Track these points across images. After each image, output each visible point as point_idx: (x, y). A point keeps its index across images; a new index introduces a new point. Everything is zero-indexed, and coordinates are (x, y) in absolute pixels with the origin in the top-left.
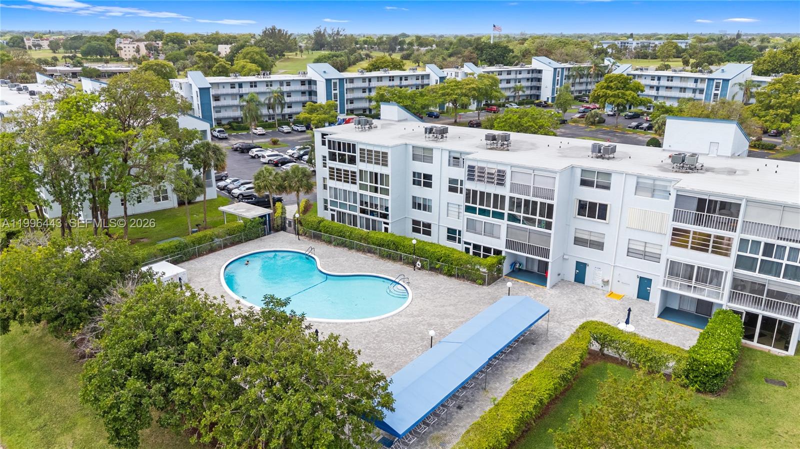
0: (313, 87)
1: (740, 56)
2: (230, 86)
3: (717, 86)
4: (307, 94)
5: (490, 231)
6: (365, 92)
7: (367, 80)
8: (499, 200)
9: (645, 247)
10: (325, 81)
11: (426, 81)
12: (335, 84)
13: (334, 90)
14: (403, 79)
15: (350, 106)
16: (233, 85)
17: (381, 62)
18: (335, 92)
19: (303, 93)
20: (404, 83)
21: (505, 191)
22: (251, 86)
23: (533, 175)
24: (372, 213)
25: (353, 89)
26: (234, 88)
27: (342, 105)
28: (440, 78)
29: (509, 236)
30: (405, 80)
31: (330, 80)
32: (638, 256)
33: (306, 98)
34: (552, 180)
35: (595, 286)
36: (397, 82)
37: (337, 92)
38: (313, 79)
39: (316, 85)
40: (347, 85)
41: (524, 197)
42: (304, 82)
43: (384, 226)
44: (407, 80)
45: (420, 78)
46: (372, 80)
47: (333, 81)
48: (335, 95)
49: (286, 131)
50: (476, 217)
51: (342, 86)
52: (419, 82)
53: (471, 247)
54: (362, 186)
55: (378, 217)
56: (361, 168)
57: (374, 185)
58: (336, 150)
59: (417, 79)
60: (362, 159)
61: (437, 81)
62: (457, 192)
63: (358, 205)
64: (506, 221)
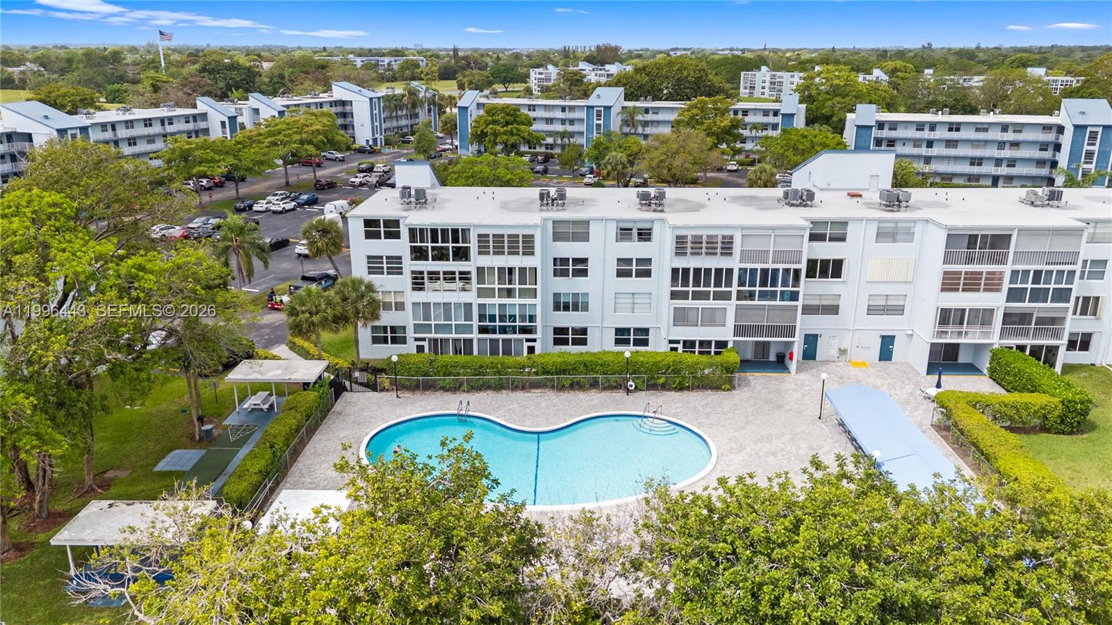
0: (21, 146)
1: (505, 77)
3: (599, 115)
5: (712, 318)
7: (109, 128)
8: (722, 276)
9: (887, 300)
11: (202, 125)
14: (166, 122)
20: (169, 129)
21: (734, 263)
23: (773, 237)
24: (503, 330)
28: (229, 118)
29: (738, 319)
30: (169, 124)
32: (880, 312)
33: (6, 166)
34: (798, 240)
35: (828, 359)
36: (157, 129)
38: (19, 131)
41: (759, 266)
42: (1, 137)
43: (526, 345)
44: (172, 124)
45: (191, 119)
46: (117, 127)
47: (69, 132)
50: (689, 303)
52: (191, 126)
53: (680, 347)
54: (482, 292)
55: (515, 333)
56: (481, 264)
57: (507, 286)
58: (428, 242)
59: (187, 122)
60: (483, 251)
61: (223, 124)
62: (631, 276)
63: (475, 323)
64: (734, 301)
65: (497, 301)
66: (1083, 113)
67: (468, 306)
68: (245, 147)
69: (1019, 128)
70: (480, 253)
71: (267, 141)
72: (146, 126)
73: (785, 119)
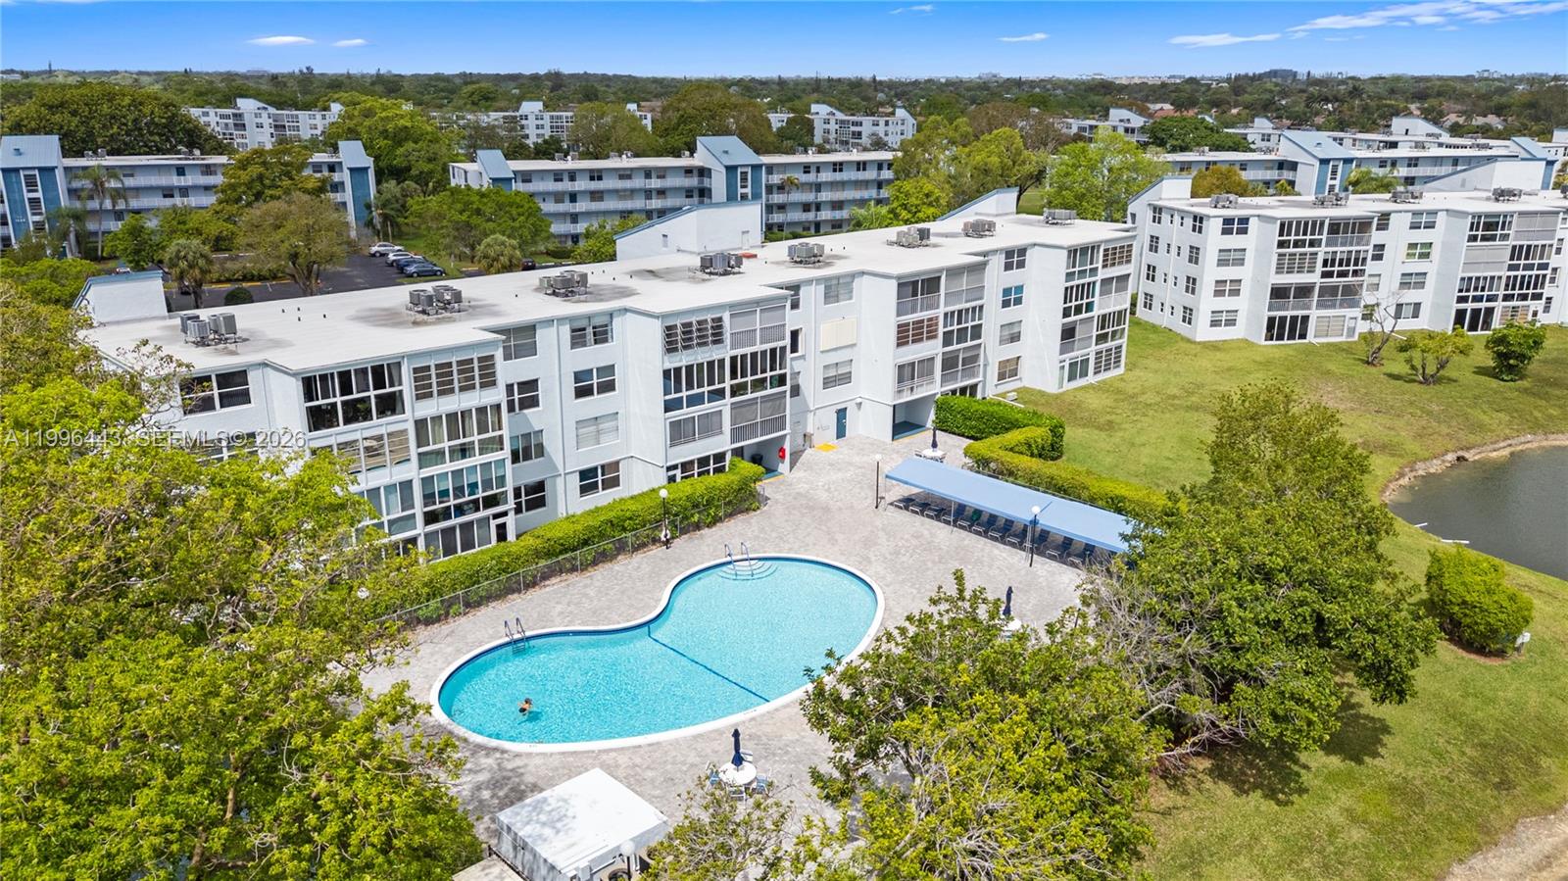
5: (707, 428)
8: (714, 370)
9: (837, 369)
21: (724, 352)
23: (758, 312)
24: (460, 510)
29: (734, 421)
32: (833, 384)
34: (782, 310)
41: (748, 350)
43: (493, 523)
53: (678, 473)
54: (424, 460)
55: (477, 509)
56: (420, 414)
57: (462, 441)
58: (335, 396)
60: (423, 393)
62: (592, 394)
63: (419, 509)
64: (728, 400)
65: (449, 467)
66: (726, 152)
67: (407, 485)
69: (662, 173)
70: (419, 397)
73: (356, 175)
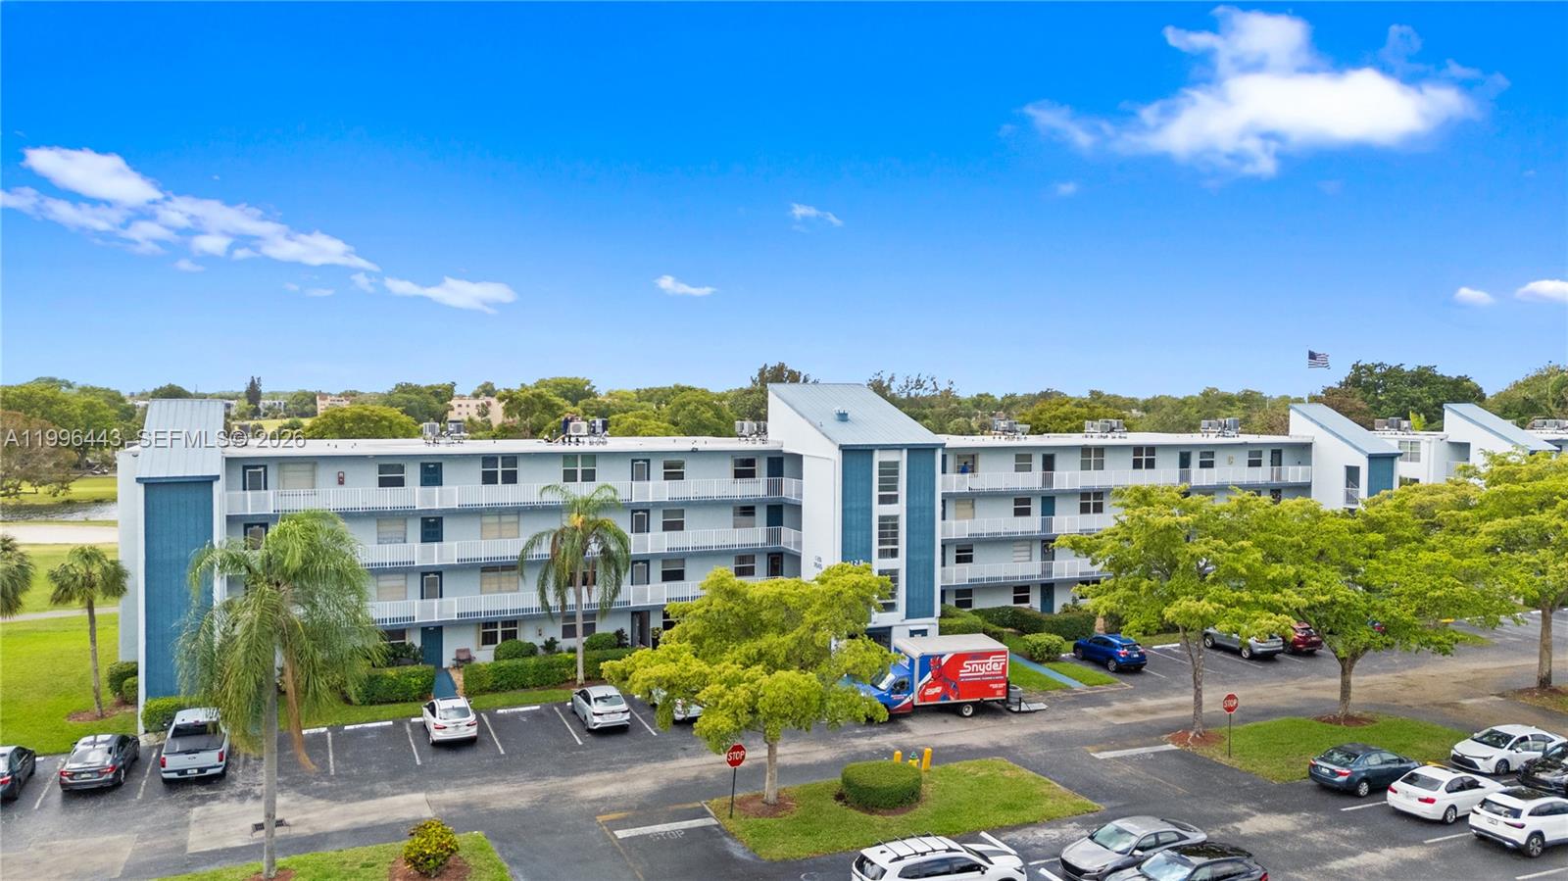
0: (789, 488)
2: (374, 475)
4: (761, 515)
6: (1026, 512)
7: (1037, 463)
10: (837, 456)
11: (1292, 473)
12: (889, 471)
13: (883, 500)
14: (1195, 459)
15: (959, 575)
16: (391, 474)
17: (1055, 417)
18: (888, 510)
19: (746, 510)
20: (1199, 476)
22: (489, 478)
25: (970, 499)
26: (400, 482)
27: (919, 571)
28: (1372, 458)
30: (1203, 465)
31: (867, 451)
33: (756, 535)
36: (1165, 475)
37: (899, 509)
38: (787, 449)
39: (798, 475)
40: (948, 481)
42: (751, 462)
44: (1210, 465)
45: (1266, 458)
46: (1058, 462)
47: (878, 457)
48: (889, 525)
49: (598, 722)
51: (921, 484)
52: (1263, 475)
59: (1255, 463)
61: (1352, 473)
68: (1395, 541)
71: (1486, 527)
72: (1137, 464)
